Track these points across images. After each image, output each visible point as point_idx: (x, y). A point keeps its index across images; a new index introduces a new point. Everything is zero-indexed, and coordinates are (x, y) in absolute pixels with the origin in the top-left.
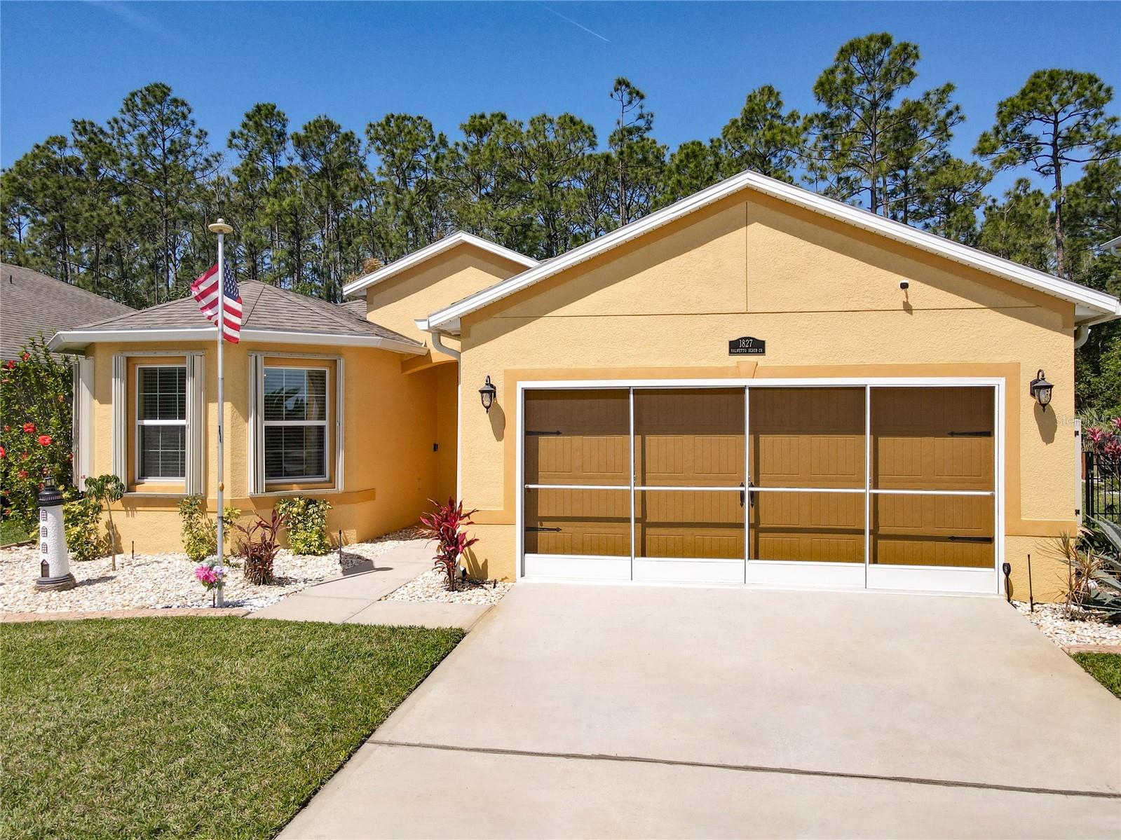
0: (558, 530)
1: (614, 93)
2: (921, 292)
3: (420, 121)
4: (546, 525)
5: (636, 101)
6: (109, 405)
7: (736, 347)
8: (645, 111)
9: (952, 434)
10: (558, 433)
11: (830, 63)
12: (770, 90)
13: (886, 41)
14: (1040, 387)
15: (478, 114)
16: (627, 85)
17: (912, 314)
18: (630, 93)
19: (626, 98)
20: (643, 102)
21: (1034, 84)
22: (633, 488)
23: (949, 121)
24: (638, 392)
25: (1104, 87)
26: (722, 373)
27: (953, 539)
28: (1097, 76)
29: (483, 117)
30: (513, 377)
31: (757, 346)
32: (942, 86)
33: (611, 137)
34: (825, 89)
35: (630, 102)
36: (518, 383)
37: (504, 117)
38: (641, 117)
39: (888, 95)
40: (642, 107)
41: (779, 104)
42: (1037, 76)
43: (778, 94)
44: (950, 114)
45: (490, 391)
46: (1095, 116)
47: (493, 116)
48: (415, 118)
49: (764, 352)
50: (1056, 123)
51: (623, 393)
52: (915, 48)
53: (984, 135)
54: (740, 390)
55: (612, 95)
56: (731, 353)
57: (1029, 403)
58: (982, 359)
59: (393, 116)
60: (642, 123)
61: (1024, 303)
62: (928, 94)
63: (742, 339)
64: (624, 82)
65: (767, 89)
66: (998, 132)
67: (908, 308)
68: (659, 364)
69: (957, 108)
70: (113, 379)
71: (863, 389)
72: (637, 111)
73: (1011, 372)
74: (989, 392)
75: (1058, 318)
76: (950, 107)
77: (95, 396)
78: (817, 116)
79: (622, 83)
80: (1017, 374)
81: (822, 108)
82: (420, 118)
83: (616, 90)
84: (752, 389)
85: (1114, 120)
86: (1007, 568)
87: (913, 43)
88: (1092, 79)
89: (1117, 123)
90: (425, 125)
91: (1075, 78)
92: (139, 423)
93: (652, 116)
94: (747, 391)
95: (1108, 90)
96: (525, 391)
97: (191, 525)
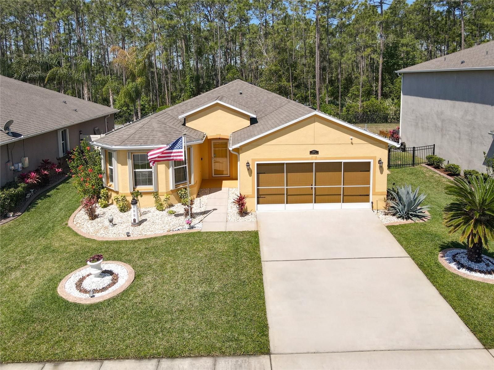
0: (265, 197)
2: (356, 140)
4: (261, 196)
6: (126, 166)
7: (311, 153)
9: (361, 171)
10: (264, 173)
14: (380, 162)
17: (353, 145)
22: (286, 187)
24: (286, 163)
26: (308, 159)
30: (254, 160)
31: (316, 152)
36: (256, 162)
45: (248, 165)
49: (318, 154)
51: (283, 164)
54: (313, 163)
56: (310, 154)
57: (378, 165)
58: (368, 156)
61: (378, 143)
63: (313, 151)
67: (352, 143)
70: (128, 160)
71: (342, 162)
73: (374, 158)
74: (369, 163)
75: (384, 146)
80: (376, 159)
84: (315, 163)
92: (135, 170)
96: (257, 164)
97: (157, 200)
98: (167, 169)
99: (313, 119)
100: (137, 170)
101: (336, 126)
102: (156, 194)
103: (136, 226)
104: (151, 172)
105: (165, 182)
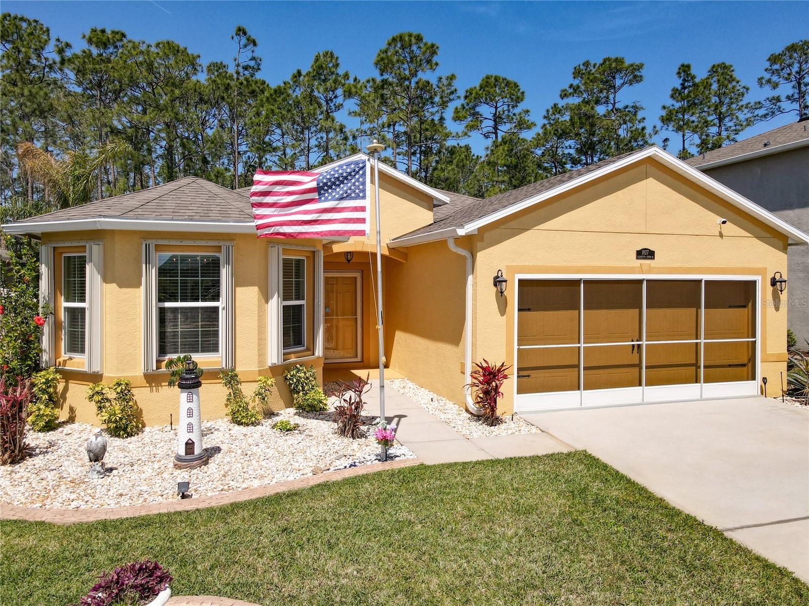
0: (528, 376)
1: (235, 37)
2: (731, 229)
3: (35, 24)
5: (251, 47)
6: (137, 290)
7: (639, 254)
8: (255, 55)
9: (730, 307)
10: (529, 310)
11: (384, 46)
12: (332, 56)
13: (419, 38)
15: (99, 28)
16: (245, 33)
17: (722, 238)
18: (248, 39)
19: (244, 41)
20: (255, 49)
21: (487, 82)
22: (583, 345)
23: (451, 97)
24: (587, 282)
25: (521, 91)
26: (632, 270)
27: (730, 366)
28: (518, 84)
29: (103, 31)
30: (512, 270)
31: (650, 254)
32: (449, 74)
33: (208, 67)
34: (384, 63)
35: (245, 46)
36: (516, 275)
37: (123, 35)
38: (253, 59)
39: (414, 74)
40: (253, 51)
41: (337, 65)
42: (488, 77)
43: (337, 58)
44: (452, 93)
45: (498, 281)
46: (513, 107)
47: (113, 32)
48: (31, 20)
49: (654, 258)
50: (496, 108)
51: (577, 283)
52: (437, 48)
53: (456, 108)
54: (640, 282)
55: (233, 38)
56: (637, 258)
57: (770, 290)
58: (752, 265)
59: (9, 16)
60: (252, 63)
61: (768, 235)
62: (441, 78)
63: (643, 249)
64: (243, 30)
65: (329, 53)
66: (464, 108)
67: (721, 235)
68: (598, 264)
69: (456, 90)
70: (144, 266)
71: (700, 281)
72: (250, 55)
73: (761, 272)
75: (781, 244)
76: (453, 89)
77: (105, 280)
78: (373, 80)
79: (241, 31)
80: (766, 273)
81: (376, 74)
82: (36, 21)
83: (237, 34)
84: (648, 281)
85: (528, 111)
86: (765, 380)
87: (437, 45)
88: (516, 85)
89: (529, 113)
90: (42, 29)
91: (508, 84)
92: (163, 305)
93: (260, 60)
94: (645, 282)
95: (523, 93)
96: (520, 281)
97: (236, 396)
98: (263, 301)
99: (642, 168)
100: (168, 305)
101: (691, 191)
102: (230, 377)
103: (193, 468)
104: (216, 310)
105: (256, 341)
